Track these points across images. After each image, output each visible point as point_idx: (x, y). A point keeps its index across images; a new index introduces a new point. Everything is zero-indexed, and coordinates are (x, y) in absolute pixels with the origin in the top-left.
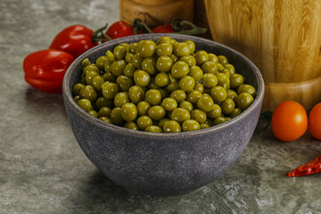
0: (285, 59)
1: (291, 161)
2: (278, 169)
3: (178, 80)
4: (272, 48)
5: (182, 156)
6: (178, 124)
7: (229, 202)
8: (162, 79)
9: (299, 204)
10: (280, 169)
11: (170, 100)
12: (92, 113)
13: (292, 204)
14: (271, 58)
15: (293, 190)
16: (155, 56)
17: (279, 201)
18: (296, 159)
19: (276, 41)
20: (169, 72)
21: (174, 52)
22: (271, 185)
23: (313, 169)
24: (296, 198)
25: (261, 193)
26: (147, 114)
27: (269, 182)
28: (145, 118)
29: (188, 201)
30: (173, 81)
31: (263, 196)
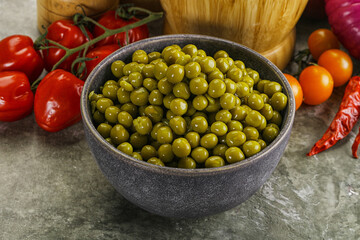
0: (266, 32)
1: (300, 137)
2: (294, 150)
3: (218, 99)
4: (254, 25)
5: (249, 180)
6: (238, 149)
7: (273, 202)
8: (201, 103)
9: (337, 186)
10: (296, 149)
11: (218, 124)
12: (136, 155)
13: (330, 187)
14: (252, 35)
15: (323, 171)
16: (187, 80)
17: (317, 187)
18: (303, 133)
19: (259, 18)
20: (206, 94)
21: (203, 71)
22: (299, 171)
23: (331, 142)
24: (330, 179)
25: (296, 183)
26: (200, 145)
27: (295, 167)
28: (200, 150)
29: (233, 213)
30: (212, 101)
31: (299, 186)
